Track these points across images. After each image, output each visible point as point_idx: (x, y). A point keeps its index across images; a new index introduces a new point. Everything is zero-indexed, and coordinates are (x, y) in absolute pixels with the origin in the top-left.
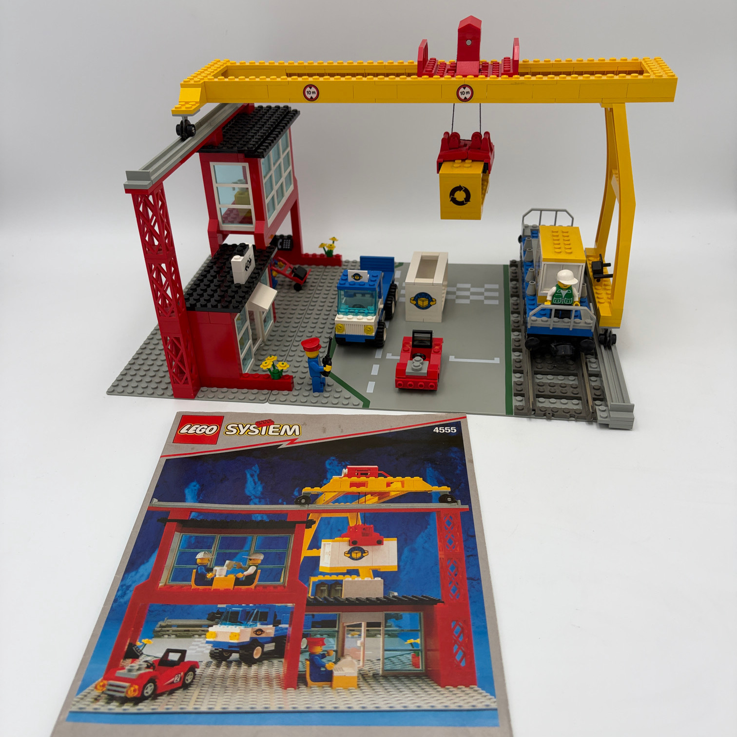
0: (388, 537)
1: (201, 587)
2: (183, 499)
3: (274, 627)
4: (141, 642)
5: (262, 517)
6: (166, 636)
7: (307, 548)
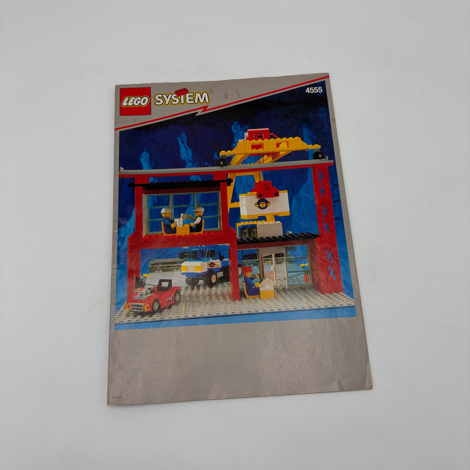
0: (282, 190)
1: (170, 235)
2: (140, 167)
3: (221, 261)
4: (143, 276)
5: (197, 178)
6: (157, 271)
7: (230, 202)
